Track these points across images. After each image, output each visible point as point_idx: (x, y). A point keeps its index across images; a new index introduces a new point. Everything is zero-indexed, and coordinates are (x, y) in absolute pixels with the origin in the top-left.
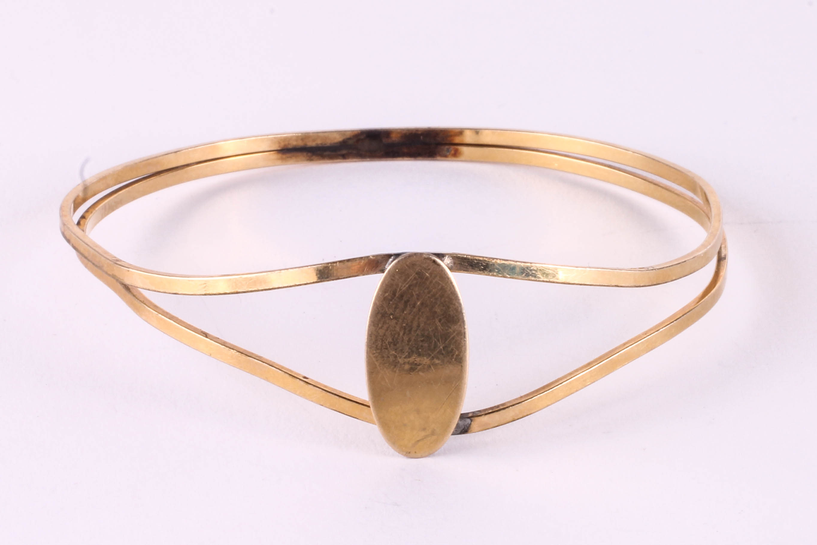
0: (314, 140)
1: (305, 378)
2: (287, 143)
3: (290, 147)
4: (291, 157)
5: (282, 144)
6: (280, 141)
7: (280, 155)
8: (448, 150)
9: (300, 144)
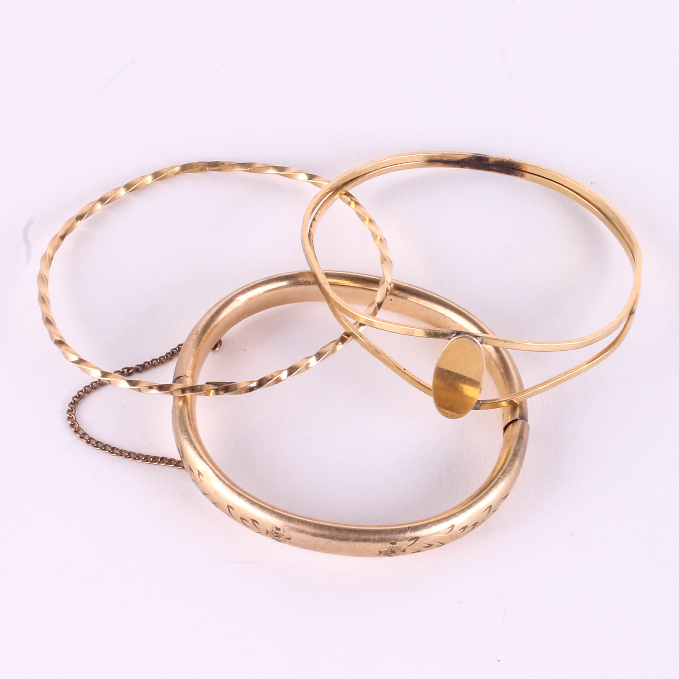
0: (447, 158)
1: (405, 369)
2: (432, 158)
3: (433, 160)
4: (433, 164)
5: (429, 159)
6: (428, 156)
7: (427, 163)
8: (518, 173)
9: (439, 158)
